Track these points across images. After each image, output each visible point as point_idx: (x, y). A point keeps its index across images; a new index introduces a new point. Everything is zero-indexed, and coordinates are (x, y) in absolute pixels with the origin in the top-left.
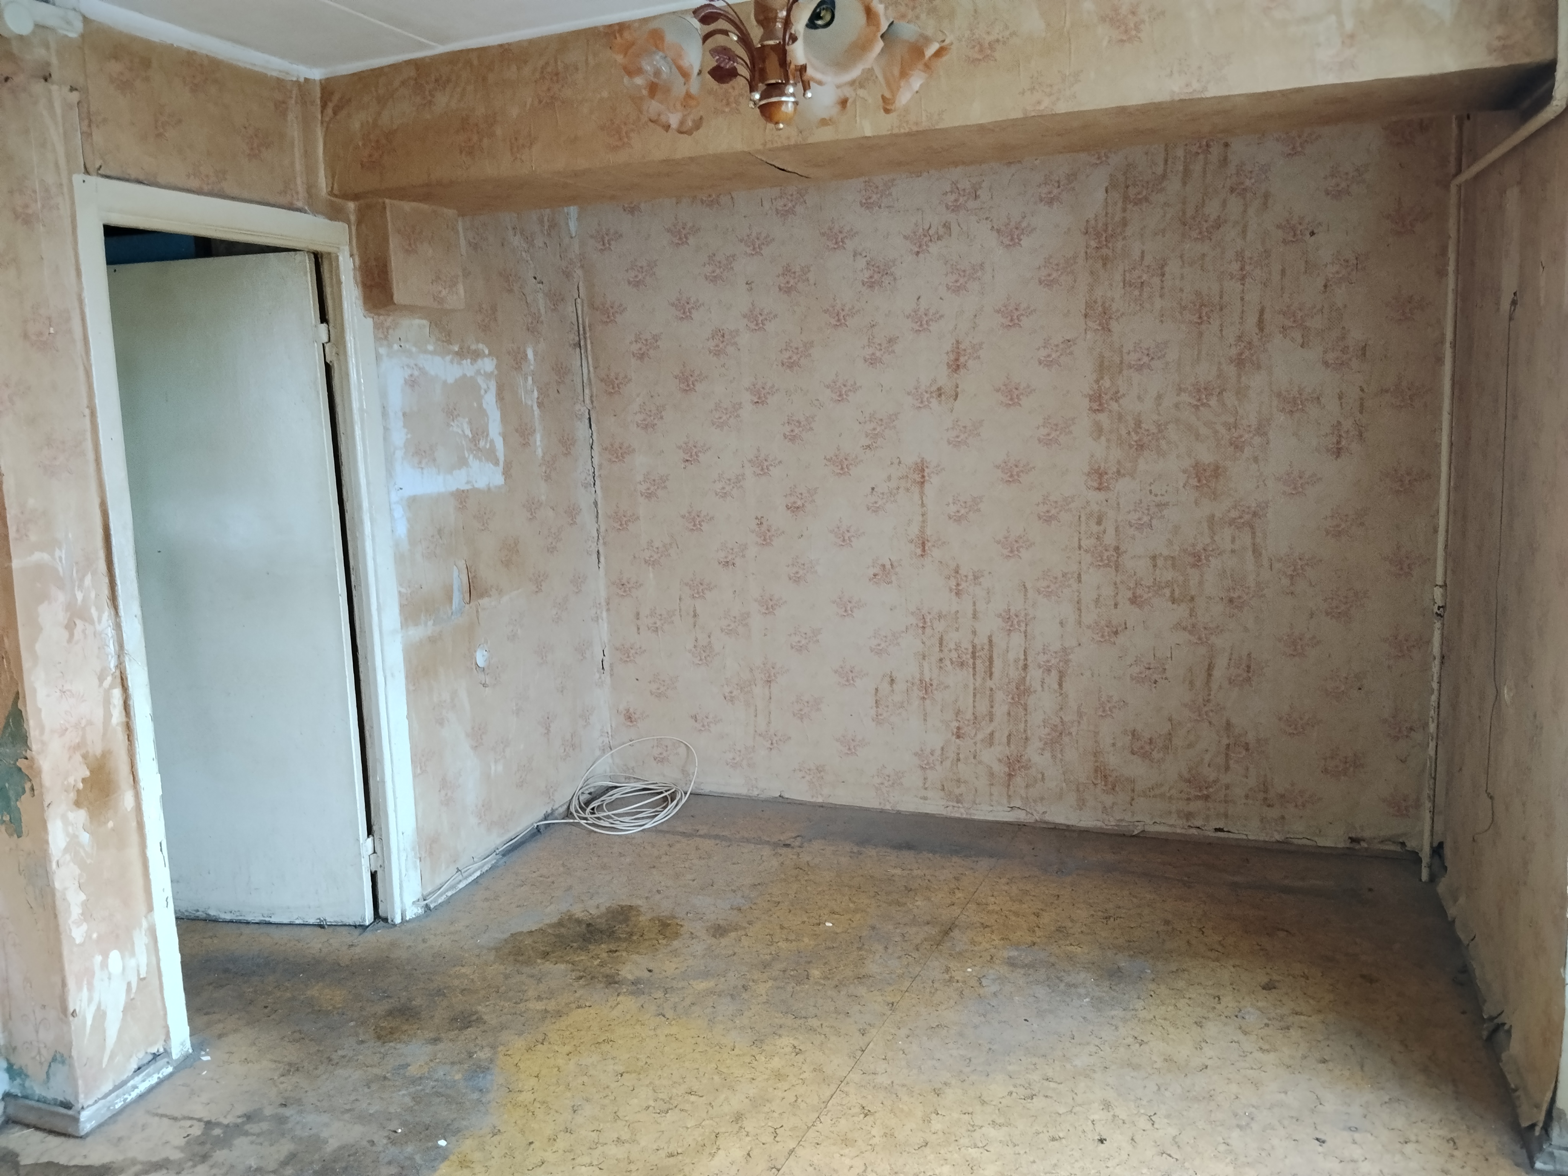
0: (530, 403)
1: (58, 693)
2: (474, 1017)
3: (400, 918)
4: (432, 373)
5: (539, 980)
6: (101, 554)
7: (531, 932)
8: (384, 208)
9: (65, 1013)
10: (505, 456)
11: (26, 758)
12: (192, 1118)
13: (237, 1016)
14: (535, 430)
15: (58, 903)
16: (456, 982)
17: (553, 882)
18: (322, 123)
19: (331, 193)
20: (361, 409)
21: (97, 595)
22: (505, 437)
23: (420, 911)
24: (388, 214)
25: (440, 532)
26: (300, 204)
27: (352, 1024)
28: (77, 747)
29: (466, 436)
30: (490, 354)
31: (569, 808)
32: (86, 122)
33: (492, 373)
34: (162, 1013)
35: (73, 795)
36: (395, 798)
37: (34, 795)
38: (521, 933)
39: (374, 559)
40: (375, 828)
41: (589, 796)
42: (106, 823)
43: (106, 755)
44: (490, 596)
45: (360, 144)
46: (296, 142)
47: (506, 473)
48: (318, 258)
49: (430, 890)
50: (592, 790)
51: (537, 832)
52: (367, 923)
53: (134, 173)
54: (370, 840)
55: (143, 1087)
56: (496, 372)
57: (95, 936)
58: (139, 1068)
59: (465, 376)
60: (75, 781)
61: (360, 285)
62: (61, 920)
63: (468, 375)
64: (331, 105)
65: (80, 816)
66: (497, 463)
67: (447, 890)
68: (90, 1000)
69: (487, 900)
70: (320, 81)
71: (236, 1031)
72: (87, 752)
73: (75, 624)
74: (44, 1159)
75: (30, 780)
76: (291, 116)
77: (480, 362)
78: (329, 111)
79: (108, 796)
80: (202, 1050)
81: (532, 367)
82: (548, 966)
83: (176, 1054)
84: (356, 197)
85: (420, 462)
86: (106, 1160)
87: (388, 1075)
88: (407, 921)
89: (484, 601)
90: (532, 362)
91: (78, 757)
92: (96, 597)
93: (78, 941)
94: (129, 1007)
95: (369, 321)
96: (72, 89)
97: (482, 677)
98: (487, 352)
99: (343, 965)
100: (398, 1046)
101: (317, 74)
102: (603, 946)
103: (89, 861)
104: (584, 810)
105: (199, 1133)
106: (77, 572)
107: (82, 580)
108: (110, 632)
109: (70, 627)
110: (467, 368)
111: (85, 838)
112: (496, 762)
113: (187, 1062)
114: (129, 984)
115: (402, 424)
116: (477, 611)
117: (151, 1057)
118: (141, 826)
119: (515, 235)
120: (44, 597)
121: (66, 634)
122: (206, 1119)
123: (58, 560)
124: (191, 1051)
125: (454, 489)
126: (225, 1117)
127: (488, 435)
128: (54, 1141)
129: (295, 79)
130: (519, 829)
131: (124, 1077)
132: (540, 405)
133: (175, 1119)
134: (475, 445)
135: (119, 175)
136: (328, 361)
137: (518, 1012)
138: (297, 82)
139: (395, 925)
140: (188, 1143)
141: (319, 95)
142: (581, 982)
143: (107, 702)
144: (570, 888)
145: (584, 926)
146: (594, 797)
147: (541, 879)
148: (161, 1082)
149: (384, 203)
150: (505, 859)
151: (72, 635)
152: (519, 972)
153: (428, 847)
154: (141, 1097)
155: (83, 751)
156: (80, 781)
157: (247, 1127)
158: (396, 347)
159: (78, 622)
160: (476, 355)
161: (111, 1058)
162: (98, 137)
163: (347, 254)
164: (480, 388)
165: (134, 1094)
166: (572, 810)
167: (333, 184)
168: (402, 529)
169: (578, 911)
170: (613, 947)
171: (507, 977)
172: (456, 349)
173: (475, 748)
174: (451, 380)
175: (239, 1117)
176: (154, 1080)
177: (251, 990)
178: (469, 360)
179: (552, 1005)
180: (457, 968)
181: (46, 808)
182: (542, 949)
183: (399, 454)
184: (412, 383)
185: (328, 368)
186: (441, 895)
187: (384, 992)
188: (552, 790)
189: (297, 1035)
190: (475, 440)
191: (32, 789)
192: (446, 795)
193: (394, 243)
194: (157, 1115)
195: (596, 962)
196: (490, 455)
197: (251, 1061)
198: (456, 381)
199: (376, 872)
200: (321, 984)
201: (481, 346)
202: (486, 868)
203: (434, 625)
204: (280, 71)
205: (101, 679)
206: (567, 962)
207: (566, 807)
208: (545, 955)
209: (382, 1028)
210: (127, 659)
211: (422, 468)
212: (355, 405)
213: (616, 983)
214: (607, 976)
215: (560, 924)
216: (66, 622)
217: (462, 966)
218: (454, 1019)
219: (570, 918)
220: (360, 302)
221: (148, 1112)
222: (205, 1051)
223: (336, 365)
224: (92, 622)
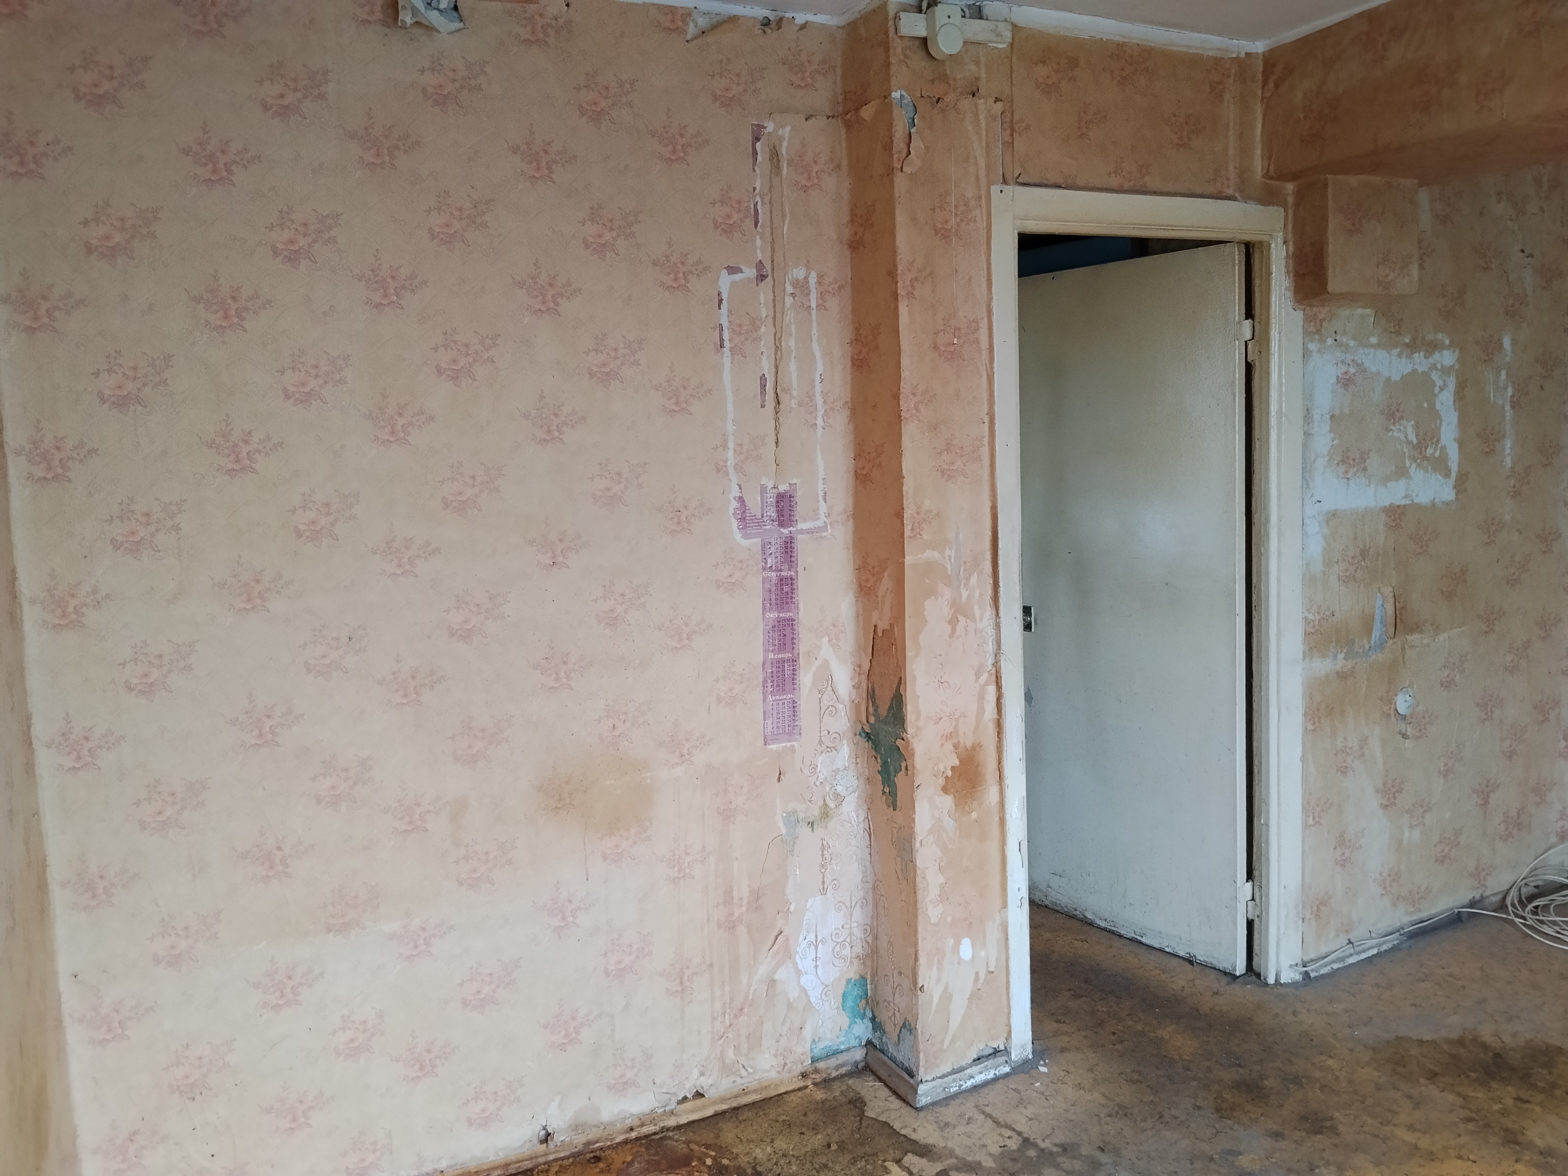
0: (1500, 402)
1: (937, 684)
2: (1328, 1124)
3: (1274, 978)
4: (1374, 369)
5: (1417, 1106)
6: (988, 556)
7: (1422, 1041)
8: (1326, 185)
9: (915, 987)
10: (1459, 465)
11: (903, 740)
12: (1013, 1130)
13: (1084, 1034)
14: (1504, 436)
15: (919, 880)
16: (1317, 1074)
17: (1464, 988)
18: (1262, 100)
19: (1267, 176)
20: (1280, 412)
21: (981, 595)
22: (1461, 443)
23: (1298, 977)
24: (1330, 191)
25: (1364, 553)
26: (1230, 192)
27: (1195, 1083)
28: (949, 736)
29: (1409, 442)
30: (1452, 344)
31: (1504, 898)
32: (1008, 131)
33: (1452, 367)
34: (1006, 1010)
35: (941, 781)
36: (1279, 846)
37: (907, 775)
38: (1408, 1039)
39: (1278, 579)
40: (1256, 873)
41: (1536, 891)
42: (970, 813)
43: (976, 747)
44: (1422, 632)
45: (1302, 116)
46: (1231, 125)
47: (1460, 486)
48: (1249, 249)
49: (1313, 956)
50: (1540, 883)
51: (1456, 920)
52: (1238, 974)
53: (1053, 177)
54: (1250, 884)
55: (979, 1079)
56: (1457, 367)
57: (949, 919)
58: (979, 1059)
59: (1415, 371)
60: (945, 768)
61: (1292, 274)
62: (919, 897)
63: (1420, 371)
64: (1273, 78)
65: (947, 802)
66: (1447, 475)
67: (1333, 962)
68: (939, 980)
69: (1377, 985)
70: (1264, 53)
71: (1078, 1049)
72: (959, 742)
73: (958, 621)
74: (882, 1118)
75: (906, 760)
76: (1227, 97)
77: (1437, 355)
78: (1271, 85)
79: (974, 787)
80: (1042, 1059)
81: (1508, 359)
82: (1431, 1090)
83: (1015, 1056)
84: (1294, 177)
85: (1347, 472)
86: (930, 1141)
87: (1216, 1157)
88: (1281, 984)
89: (1414, 638)
90: (1509, 353)
91: (949, 746)
92: (979, 597)
93: (933, 921)
94: (975, 996)
95: (1300, 314)
96: (997, 100)
97: (1402, 726)
98: (1447, 342)
99: (1201, 1012)
100: (1236, 1127)
101: (1259, 47)
102: (1509, 1088)
103: (950, 847)
104: (1523, 905)
105: (1014, 1147)
106: (965, 571)
107: (968, 579)
108: (991, 631)
109: (953, 622)
110: (1420, 362)
111: (949, 823)
112: (1411, 827)
113: (1024, 1068)
114: (977, 974)
115: (1328, 428)
116: (1403, 649)
117: (991, 1051)
118: (1002, 821)
119: (1499, 202)
120: (931, 592)
121: (949, 629)
122: (1025, 1135)
123: (947, 559)
124: (1031, 1056)
125: (1387, 503)
126: (1043, 1140)
127: (1438, 441)
128: (896, 1103)
129: (1234, 56)
130: (1434, 911)
131: (964, 1064)
132: (1515, 404)
133: (997, 1122)
134: (1421, 453)
135: (1038, 181)
136: (1250, 361)
137: (1381, 1136)
138: (1237, 58)
139: (1267, 984)
140: (1002, 1153)
141: (1261, 69)
142: (1470, 1126)
143: (981, 697)
144: (1483, 1001)
145: (1490, 1054)
146: (1542, 891)
147: (1450, 979)
148: (996, 1079)
149: (1326, 179)
150: (1410, 942)
151: (954, 631)
152: (1395, 1088)
153: (1315, 908)
154: (976, 1088)
155: (956, 741)
156: (949, 768)
157: (1060, 1159)
158: (1330, 341)
159: (960, 618)
160: (1432, 347)
161: (953, 1041)
162: (1020, 145)
163: (1280, 241)
164: (1434, 385)
165: (969, 1083)
166: (1508, 901)
167: (1269, 166)
168: (1316, 547)
169: (1486, 1034)
170: (1524, 1095)
171: (1378, 1087)
172: (1407, 341)
173: (1385, 807)
174: (1396, 377)
175: (1056, 1145)
176: (991, 1075)
177: (1105, 1009)
178: (1422, 354)
179: (1424, 1142)
180: (1324, 1058)
181: (915, 789)
182: (1431, 1067)
183: (1321, 462)
184: (1346, 382)
185: (1249, 368)
186: (1326, 965)
187: (1237, 1059)
188: (1483, 874)
189: (1136, 1076)
190: (1420, 447)
191: (907, 769)
192: (1343, 854)
193: (1333, 223)
194: (983, 1113)
195: (1497, 1107)
196: (1440, 465)
197: (1084, 1089)
198: (1403, 377)
199: (1253, 921)
200: (1174, 1026)
201: (1440, 336)
202: (1385, 947)
203: (1345, 659)
204: (1219, 49)
205: (978, 675)
206: (1459, 1094)
207: (1500, 896)
208: (1432, 1076)
209: (1224, 1100)
210: (1003, 658)
211: (1348, 479)
212: (1273, 408)
213: (1517, 1143)
214: (1507, 1130)
215: (1461, 1042)
216: (950, 617)
217: (1331, 1057)
218: (1304, 1118)
219: (1475, 1040)
220: (1289, 294)
221: (976, 1106)
222: (1044, 1061)
223: (1257, 364)
224: (974, 621)
